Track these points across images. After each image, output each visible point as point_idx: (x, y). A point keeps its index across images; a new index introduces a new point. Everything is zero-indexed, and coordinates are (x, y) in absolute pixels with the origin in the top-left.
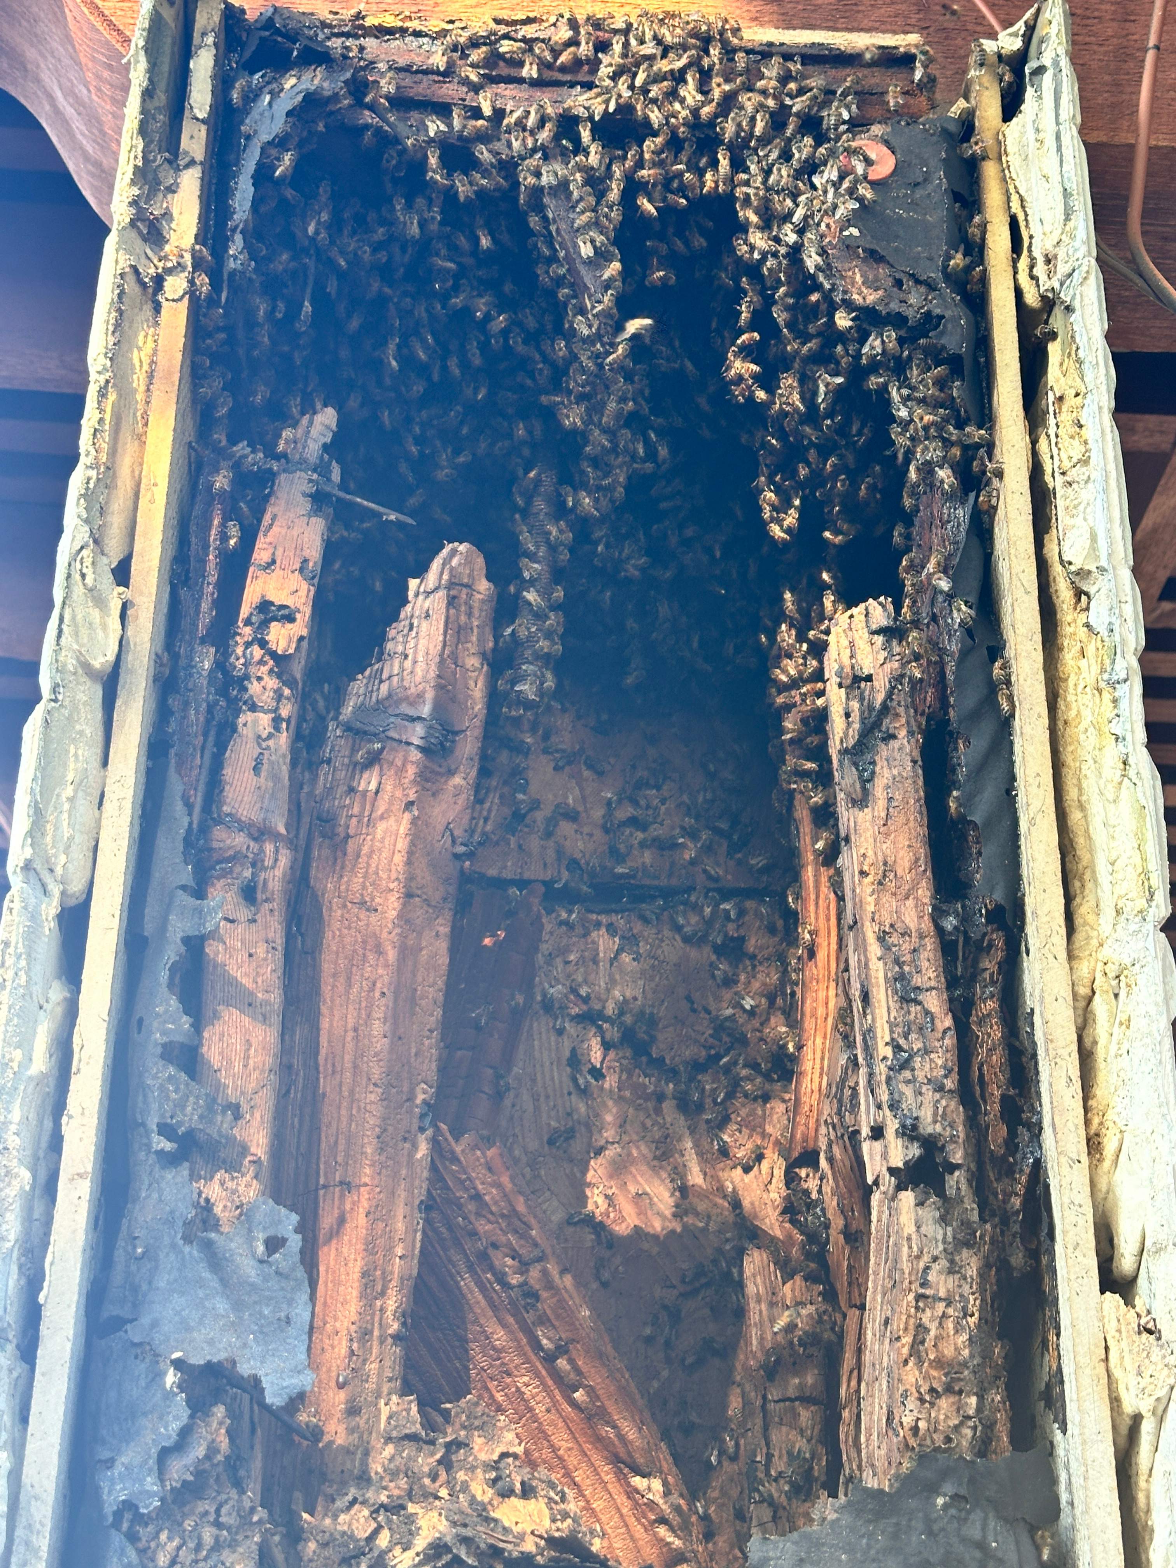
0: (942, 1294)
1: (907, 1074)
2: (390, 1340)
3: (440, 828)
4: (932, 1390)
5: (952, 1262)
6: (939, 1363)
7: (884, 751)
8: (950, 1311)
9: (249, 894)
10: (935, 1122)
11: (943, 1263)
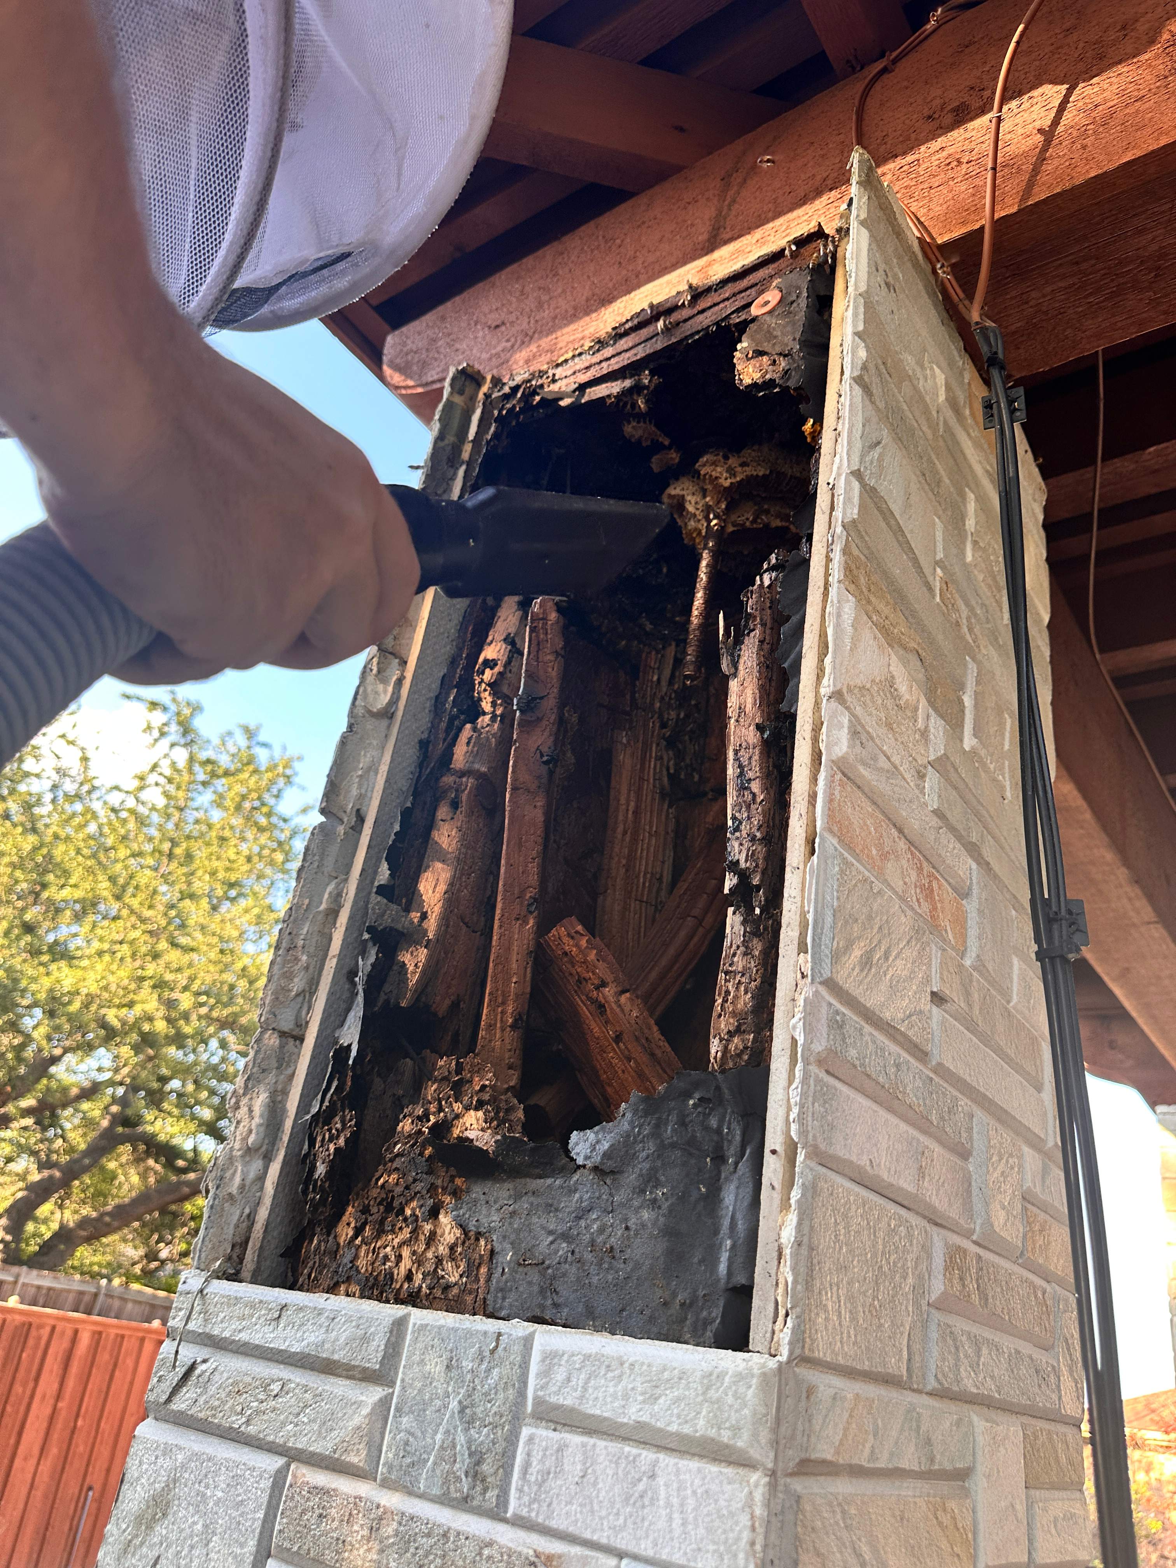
0: (740, 969)
1: (737, 834)
2: (508, 1029)
3: (533, 750)
4: (729, 1032)
5: (747, 947)
6: (734, 1014)
7: (746, 641)
8: (743, 980)
9: (455, 805)
10: (746, 861)
11: (742, 949)
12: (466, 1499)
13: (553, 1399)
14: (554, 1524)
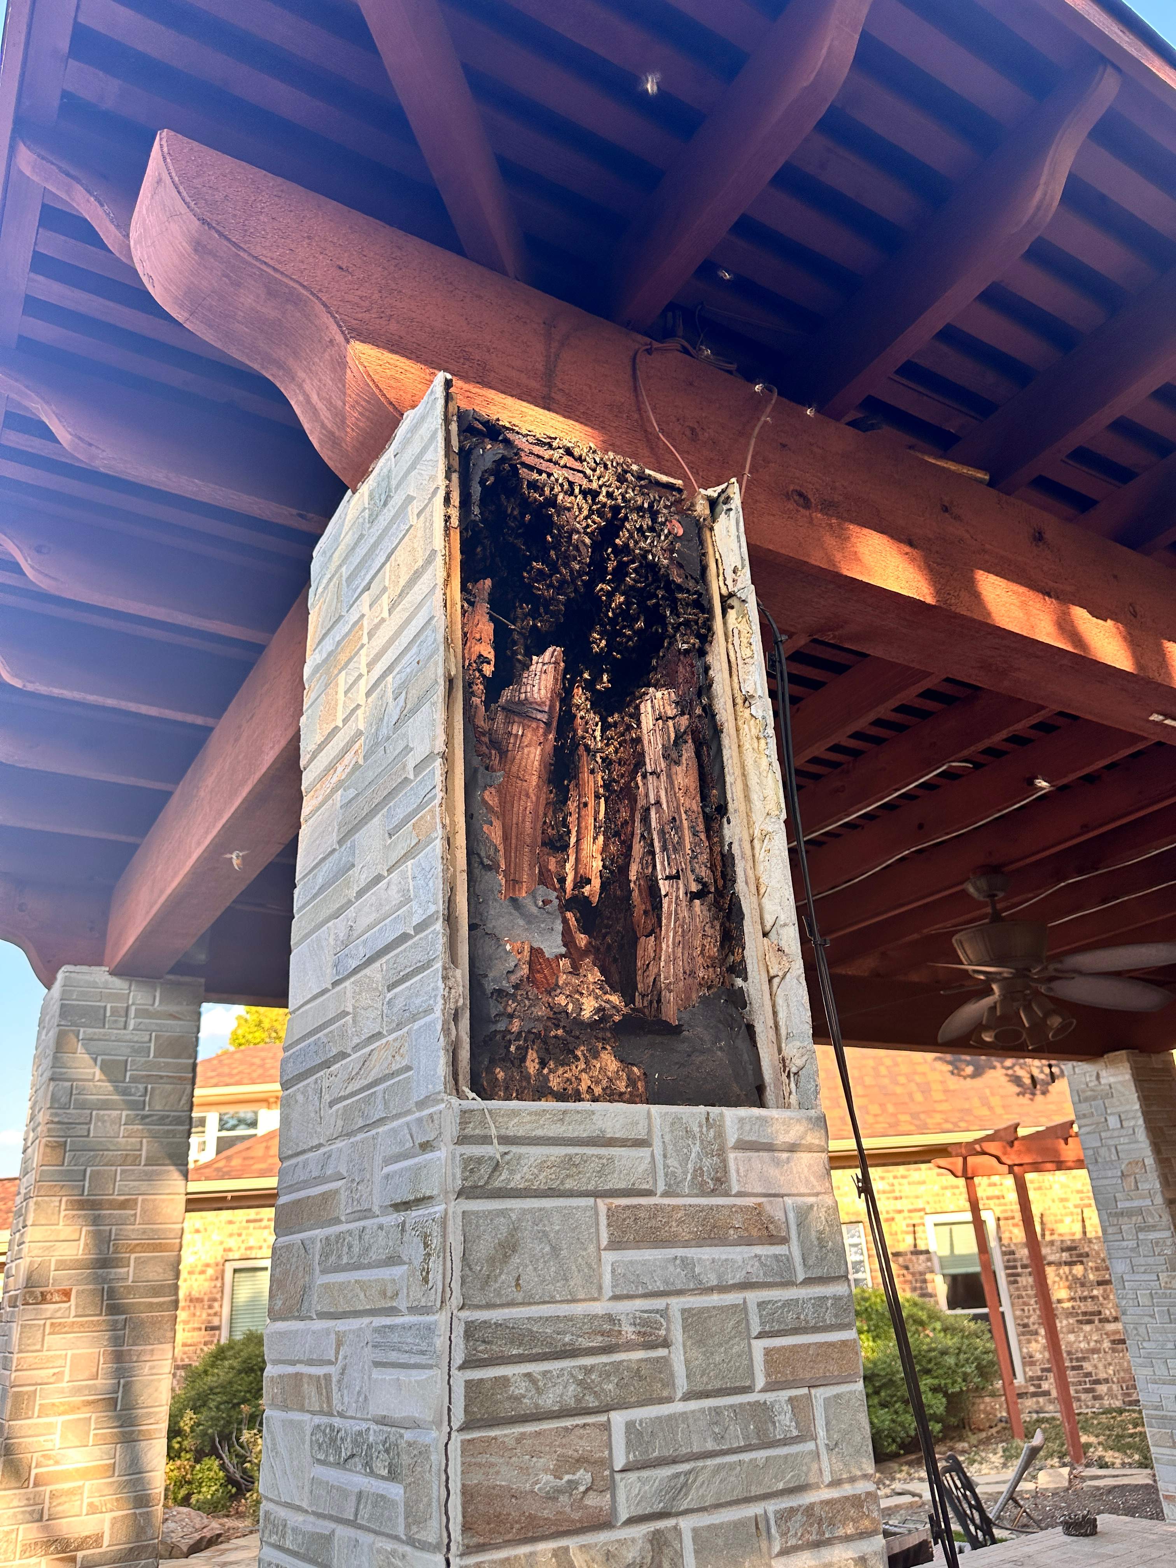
5: (712, 924)
7: (685, 747)
8: (712, 940)
10: (704, 877)
11: (709, 924)
12: (713, 1191)
13: (747, 1138)
14: (755, 1191)
